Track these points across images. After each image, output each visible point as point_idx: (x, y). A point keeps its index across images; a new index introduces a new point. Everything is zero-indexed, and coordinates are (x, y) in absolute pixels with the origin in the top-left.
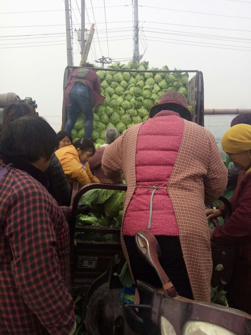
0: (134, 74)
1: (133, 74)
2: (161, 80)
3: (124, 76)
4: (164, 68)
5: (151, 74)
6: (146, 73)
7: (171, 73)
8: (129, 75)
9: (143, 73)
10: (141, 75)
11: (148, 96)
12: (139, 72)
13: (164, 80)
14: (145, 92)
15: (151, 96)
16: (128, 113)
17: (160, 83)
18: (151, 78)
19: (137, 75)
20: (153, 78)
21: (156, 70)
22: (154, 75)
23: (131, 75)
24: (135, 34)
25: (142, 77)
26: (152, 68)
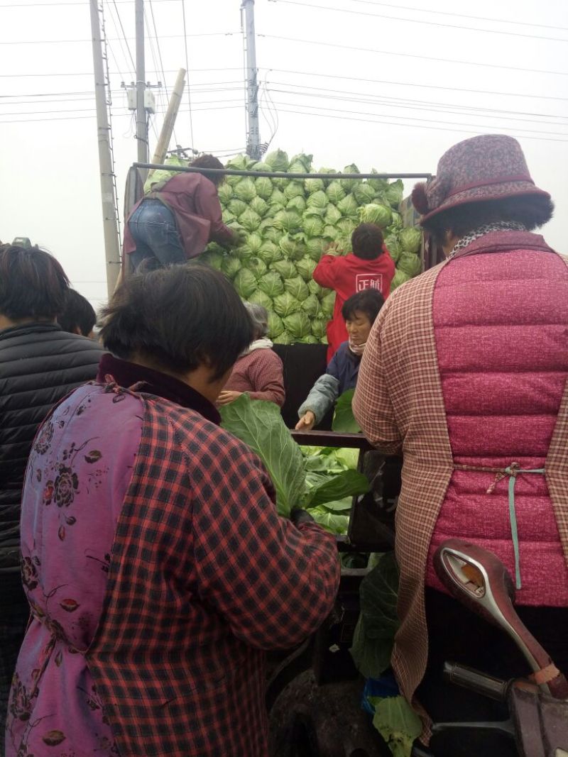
0: (281, 183)
1: (278, 184)
2: (342, 196)
3: (259, 188)
4: (349, 168)
5: (320, 181)
6: (308, 181)
7: (365, 180)
8: (270, 185)
9: (302, 180)
10: (297, 184)
11: (316, 233)
12: (291, 177)
13: (348, 196)
14: (311, 224)
15: (323, 230)
16: (274, 270)
17: (339, 202)
18: (321, 192)
19: (287, 185)
20: (325, 190)
21: (331, 173)
22: (326, 185)
23: (274, 184)
24: (250, 96)
25: (299, 190)
26: (321, 170)
